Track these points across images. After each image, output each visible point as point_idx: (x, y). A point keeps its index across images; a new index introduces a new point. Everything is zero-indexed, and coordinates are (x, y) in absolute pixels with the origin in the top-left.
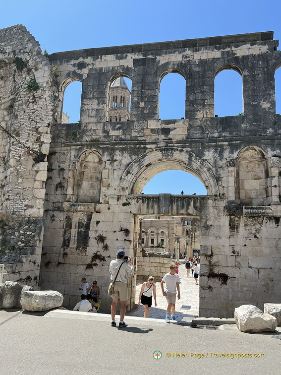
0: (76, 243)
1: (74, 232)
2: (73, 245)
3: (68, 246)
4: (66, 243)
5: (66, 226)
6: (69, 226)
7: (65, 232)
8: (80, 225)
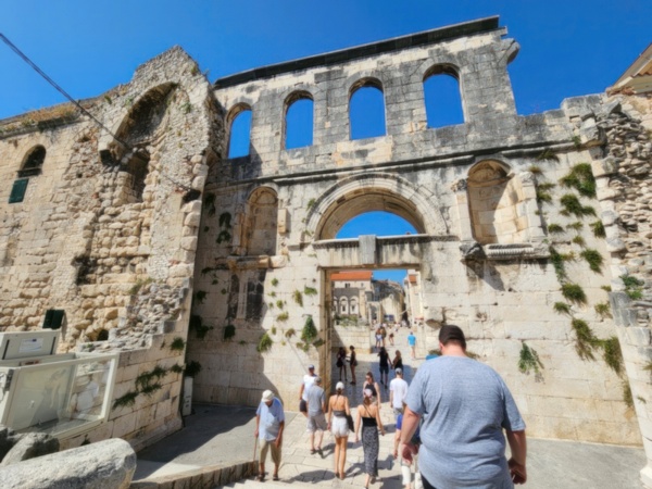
0: (245, 312)
1: (242, 298)
2: (241, 315)
3: (234, 317)
4: (232, 312)
5: (232, 290)
6: (236, 289)
7: (230, 298)
8: (250, 287)
